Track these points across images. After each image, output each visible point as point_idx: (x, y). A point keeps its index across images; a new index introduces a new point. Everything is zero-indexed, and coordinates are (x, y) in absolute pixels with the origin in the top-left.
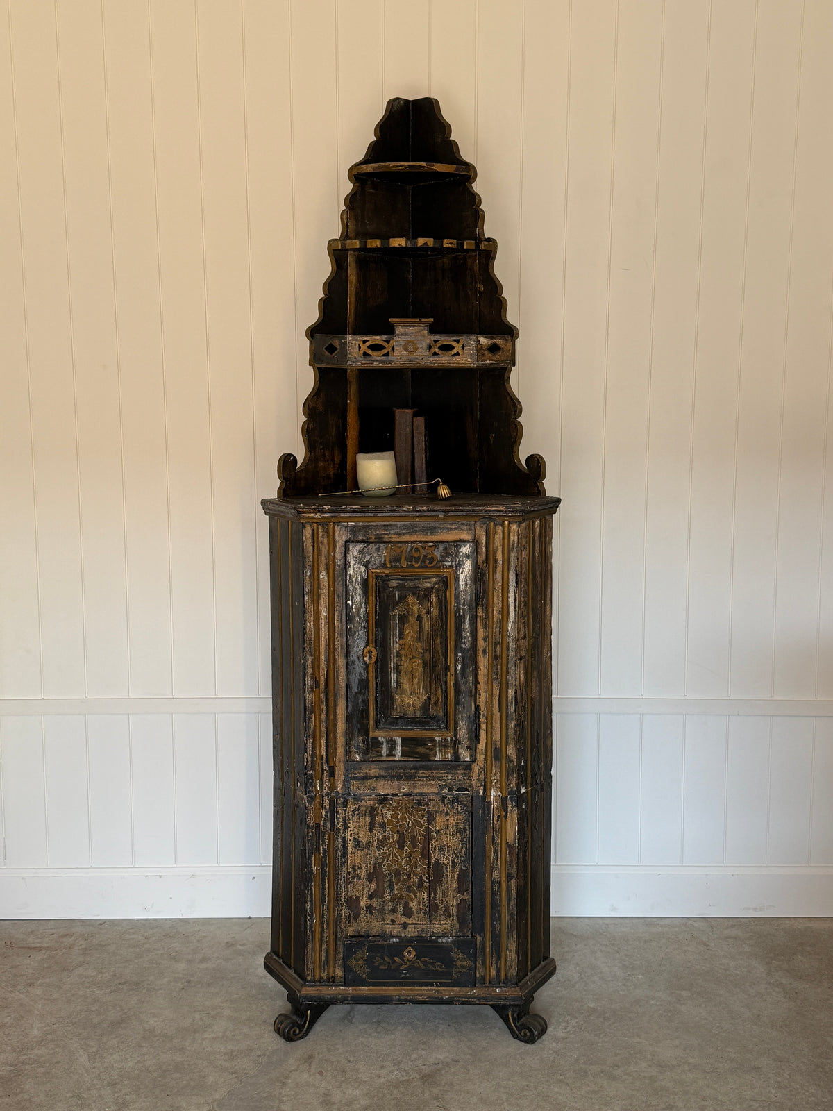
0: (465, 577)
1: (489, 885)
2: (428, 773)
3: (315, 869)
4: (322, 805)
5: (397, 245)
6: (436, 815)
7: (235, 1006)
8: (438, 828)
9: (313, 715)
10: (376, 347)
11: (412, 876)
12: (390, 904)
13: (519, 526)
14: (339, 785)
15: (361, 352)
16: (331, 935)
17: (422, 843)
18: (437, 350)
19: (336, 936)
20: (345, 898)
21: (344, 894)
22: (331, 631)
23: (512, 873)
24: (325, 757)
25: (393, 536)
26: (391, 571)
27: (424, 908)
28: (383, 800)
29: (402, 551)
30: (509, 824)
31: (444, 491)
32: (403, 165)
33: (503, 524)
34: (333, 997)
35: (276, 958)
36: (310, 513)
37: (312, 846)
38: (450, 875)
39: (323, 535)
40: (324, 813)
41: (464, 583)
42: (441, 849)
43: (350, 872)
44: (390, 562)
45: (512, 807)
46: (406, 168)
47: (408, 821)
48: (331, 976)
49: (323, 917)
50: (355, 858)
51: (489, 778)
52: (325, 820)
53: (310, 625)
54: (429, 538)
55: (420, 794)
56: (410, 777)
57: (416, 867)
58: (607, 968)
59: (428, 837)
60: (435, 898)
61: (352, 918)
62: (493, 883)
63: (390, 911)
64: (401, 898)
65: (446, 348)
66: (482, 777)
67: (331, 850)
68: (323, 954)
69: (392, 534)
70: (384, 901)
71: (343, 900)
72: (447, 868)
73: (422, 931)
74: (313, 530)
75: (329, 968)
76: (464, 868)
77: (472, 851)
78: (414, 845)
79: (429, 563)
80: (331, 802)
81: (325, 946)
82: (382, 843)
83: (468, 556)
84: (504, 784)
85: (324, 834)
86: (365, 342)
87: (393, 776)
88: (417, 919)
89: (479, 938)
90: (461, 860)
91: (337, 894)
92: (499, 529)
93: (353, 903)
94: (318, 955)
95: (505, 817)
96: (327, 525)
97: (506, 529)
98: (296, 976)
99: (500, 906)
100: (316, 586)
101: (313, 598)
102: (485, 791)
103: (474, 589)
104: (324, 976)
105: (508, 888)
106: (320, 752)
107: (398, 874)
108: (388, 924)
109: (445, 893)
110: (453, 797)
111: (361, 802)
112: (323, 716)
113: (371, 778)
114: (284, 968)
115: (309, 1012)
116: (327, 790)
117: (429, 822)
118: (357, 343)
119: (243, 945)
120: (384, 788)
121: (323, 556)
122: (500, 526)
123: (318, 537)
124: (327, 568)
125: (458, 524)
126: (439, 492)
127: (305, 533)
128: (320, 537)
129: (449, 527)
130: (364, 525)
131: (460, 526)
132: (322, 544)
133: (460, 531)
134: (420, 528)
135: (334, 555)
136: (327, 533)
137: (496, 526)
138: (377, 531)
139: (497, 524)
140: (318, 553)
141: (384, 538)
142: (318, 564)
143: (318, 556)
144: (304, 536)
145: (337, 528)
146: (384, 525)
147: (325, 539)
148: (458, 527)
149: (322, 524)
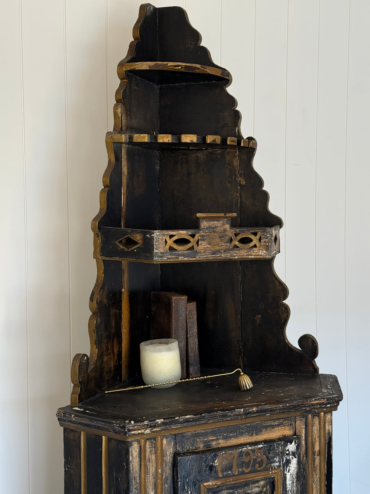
0: (292, 475)
5: (188, 141)
10: (182, 242)
15: (167, 247)
18: (237, 243)
25: (221, 441)
26: (223, 481)
29: (234, 458)
31: (246, 381)
32: (179, 66)
33: (319, 416)
36: (139, 430)
39: (151, 451)
41: (290, 482)
44: (222, 472)
46: (182, 68)
54: (254, 438)
65: (245, 241)
69: (220, 439)
74: (140, 447)
79: (258, 468)
83: (294, 454)
86: (171, 236)
92: (316, 420)
96: (155, 439)
97: (322, 419)
103: (299, 487)
118: (164, 238)
121: (151, 475)
122: (317, 417)
123: (146, 455)
124: (155, 488)
125: (280, 421)
126: (241, 383)
127: (132, 452)
128: (148, 454)
129: (272, 424)
130: (192, 434)
131: (282, 422)
132: (150, 462)
133: (282, 428)
134: (245, 429)
135: (162, 471)
136: (155, 448)
137: (313, 418)
138: (205, 438)
139: (315, 416)
140: (145, 472)
141: (212, 445)
142: (145, 485)
143: (145, 476)
144: (130, 455)
145: (165, 441)
146: (212, 431)
147: (153, 455)
148: (280, 423)
149: (150, 439)
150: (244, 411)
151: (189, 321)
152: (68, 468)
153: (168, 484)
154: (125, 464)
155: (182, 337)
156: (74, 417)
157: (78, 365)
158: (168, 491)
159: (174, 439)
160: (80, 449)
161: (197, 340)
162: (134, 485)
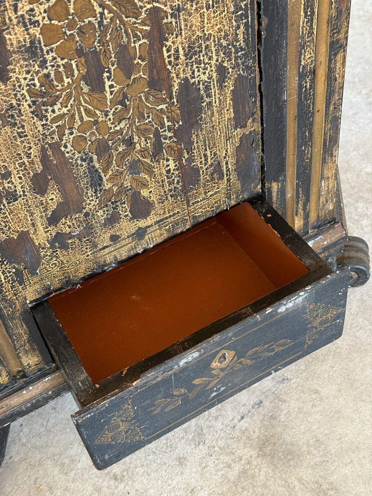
1: (294, 83)
11: (136, 139)
12: (100, 213)
17: (145, 54)
23: (338, 41)
27: (172, 187)
38: (215, 101)
42: (190, 52)
48: (16, 371)
57: (142, 117)
59: (159, 34)
60: (191, 160)
61: (25, 272)
62: (302, 76)
63: (105, 225)
64: (122, 190)
70: (87, 215)
72: (207, 88)
73: (176, 224)
75: (7, 366)
76: (245, 73)
77: (260, 24)
78: (127, 67)
82: (44, 96)
88: (161, 212)
89: (275, 187)
90: (236, 59)
93: (16, 248)
99: (313, 114)
104: (3, 380)
105: (330, 73)
107: (102, 149)
108: (105, 248)
109: (210, 143)
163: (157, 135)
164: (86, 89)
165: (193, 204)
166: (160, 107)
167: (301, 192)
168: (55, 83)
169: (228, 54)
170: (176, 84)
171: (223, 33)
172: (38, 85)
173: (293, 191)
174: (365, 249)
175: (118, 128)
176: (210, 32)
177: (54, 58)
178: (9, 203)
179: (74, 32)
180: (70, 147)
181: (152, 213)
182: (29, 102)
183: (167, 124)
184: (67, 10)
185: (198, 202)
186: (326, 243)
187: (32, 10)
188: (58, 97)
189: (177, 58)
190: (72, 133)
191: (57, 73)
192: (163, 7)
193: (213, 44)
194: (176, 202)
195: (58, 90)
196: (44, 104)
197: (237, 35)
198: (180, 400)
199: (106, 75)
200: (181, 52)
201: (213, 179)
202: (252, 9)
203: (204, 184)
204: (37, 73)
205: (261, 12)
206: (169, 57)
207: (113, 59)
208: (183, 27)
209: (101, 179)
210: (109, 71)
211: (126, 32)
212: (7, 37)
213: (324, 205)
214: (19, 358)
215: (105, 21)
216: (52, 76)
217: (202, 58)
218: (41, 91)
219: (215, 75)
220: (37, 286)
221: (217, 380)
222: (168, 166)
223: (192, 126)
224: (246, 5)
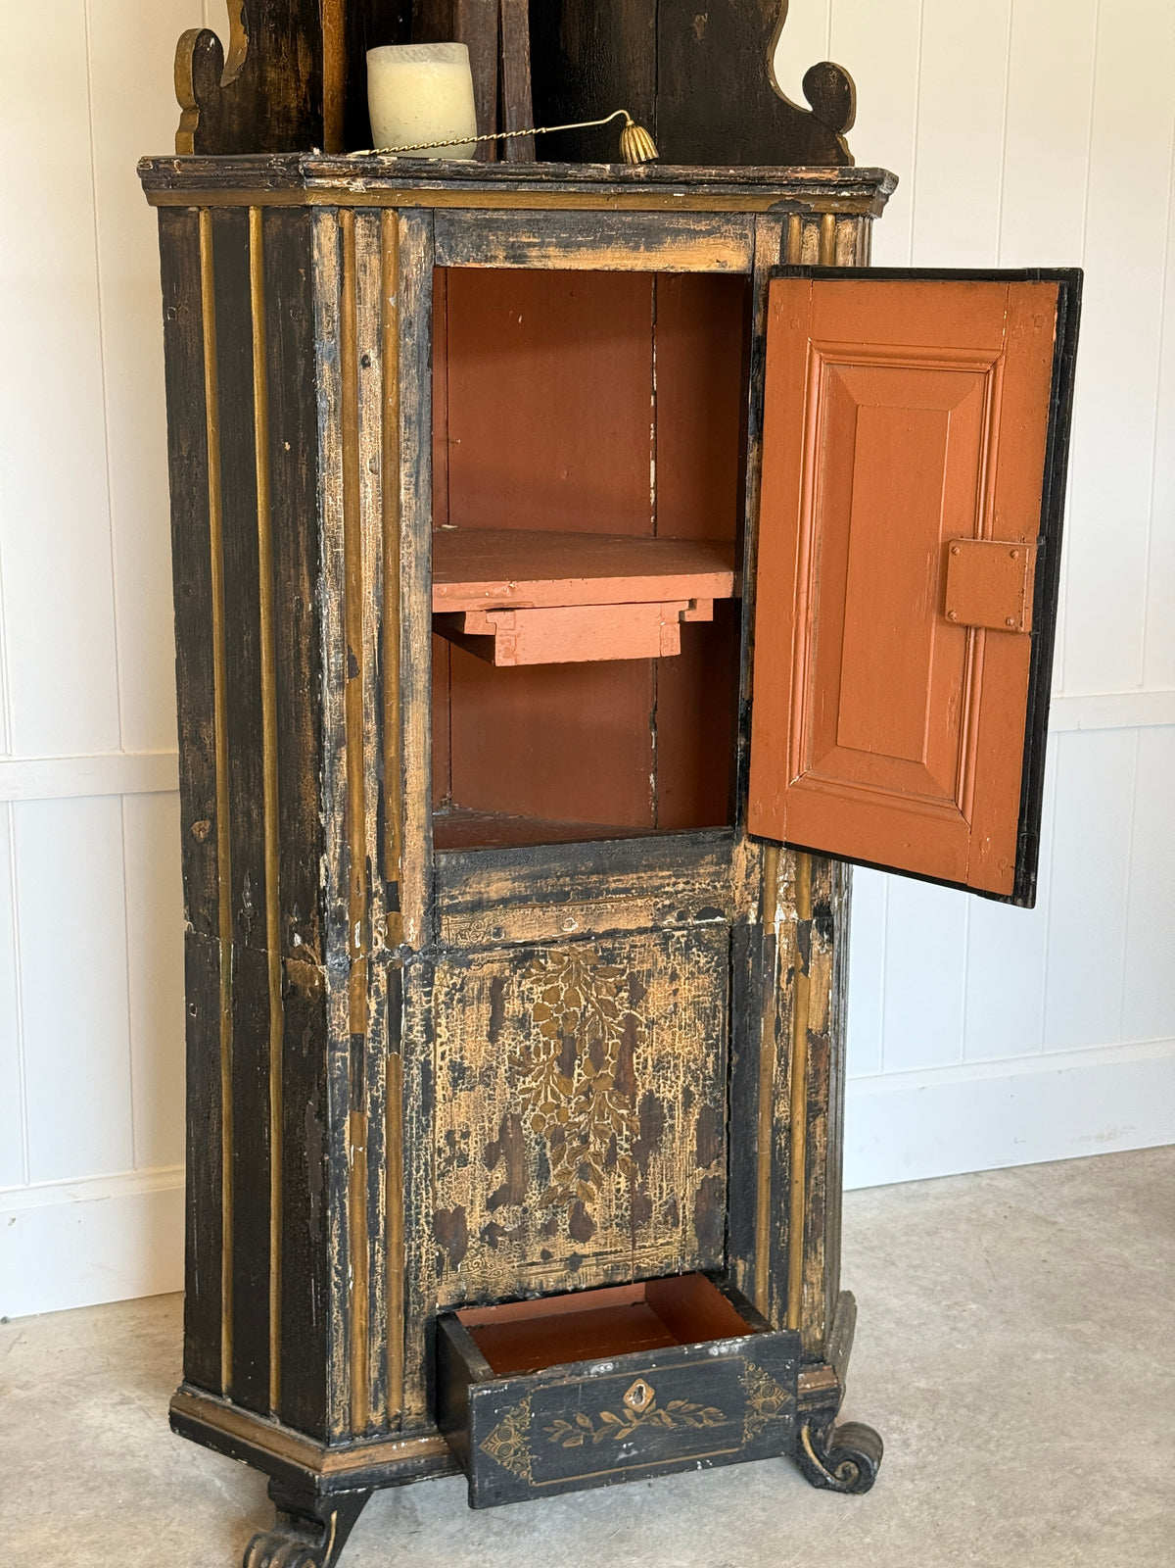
1: (766, 1135)
2: (630, 879)
3: (349, 1150)
4: (368, 985)
6: (648, 982)
7: (94, 1537)
8: (653, 1014)
9: (344, 750)
11: (592, 1138)
12: (538, 1214)
13: (855, 228)
14: (413, 931)
16: (394, 1311)
17: (616, 1053)
19: (406, 1312)
20: (427, 1215)
21: (426, 1207)
22: (391, 519)
23: (817, 1103)
24: (374, 860)
25: (551, 251)
27: (619, 1212)
28: (525, 955)
30: (813, 986)
31: (639, 143)
33: (820, 225)
34: (405, 1467)
35: (211, 1398)
36: (334, 176)
37: (343, 1094)
38: (678, 1123)
39: (368, 245)
40: (373, 1007)
42: (659, 1066)
43: (440, 1150)
45: (822, 945)
47: (585, 1006)
48: (393, 1414)
49: (373, 1271)
50: (454, 1111)
51: (771, 878)
52: (377, 1023)
53: (332, 502)
54: (642, 259)
55: (612, 934)
56: (587, 894)
57: (601, 1116)
58: (895, 1301)
59: (631, 1039)
60: (644, 1186)
61: (447, 1260)
62: (776, 1130)
63: (540, 1232)
64: (567, 1196)
66: (755, 878)
67: (392, 1098)
68: (374, 1364)
69: (549, 244)
70: (525, 1210)
71: (423, 1221)
72: (671, 1108)
73: (616, 1267)
74: (341, 230)
75: (387, 1398)
76: (712, 1105)
77: (730, 1059)
78: (597, 1061)
80: (394, 977)
81: (378, 1342)
82: (521, 1066)
84: (805, 892)
85: (373, 1058)
87: (546, 895)
88: (602, 1241)
89: (741, 1267)
90: (704, 1086)
91: (409, 1208)
92: (812, 233)
93: (448, 1226)
94: (359, 1368)
95: (805, 970)
96: (378, 216)
97: (829, 235)
98: (293, 1433)
99: (790, 1183)
100: (349, 393)
101: (341, 427)
102: (761, 911)
104: (377, 1418)
105: (809, 1137)
106: (363, 848)
107: (558, 1137)
108: (533, 1264)
109: (667, 1172)
110: (688, 936)
111: (468, 967)
112: (370, 752)
113: (490, 905)
114: (247, 1418)
115: (334, 1516)
116: (381, 945)
117: (633, 1002)
119: (24, 1386)
120: (523, 927)
121: (369, 306)
122: (813, 227)
123: (354, 252)
124: (379, 341)
125: (713, 223)
126: (625, 146)
127: (318, 238)
128: (359, 251)
129: (692, 227)
130: (476, 219)
131: (719, 226)
132: (365, 272)
133: (718, 241)
134: (618, 229)
135: (397, 303)
136: (379, 239)
137: (805, 227)
138: (510, 236)
139: (809, 222)
140: (353, 299)
141: (530, 257)
142: (354, 328)
143: (353, 307)
144: (315, 246)
145: (404, 225)
146: (528, 220)
147: (373, 257)
148: (714, 227)
149: (367, 214)
150: (612, 170)
151: (506, 11)
152: (172, 314)
153: (412, 336)
154: (302, 271)
155: (486, 55)
156: (179, 164)
157: (190, 51)
158: (412, 356)
159: (429, 224)
160: (199, 257)
161: (528, 70)
162: (325, 324)
163: (613, 1140)
164: (557, 1070)
165: (640, 1247)
166: (621, 1111)
167: (775, 1290)
168: (533, 1056)
169: (696, 1079)
170: (640, 1093)
171: (692, 1056)
172: (518, 1053)
173: (765, 1284)
174: (876, 1441)
175: (577, 1120)
176: (680, 1051)
177: (538, 1034)
178: (458, 1166)
179: (560, 1016)
180: (528, 1125)
181: (592, 1239)
182: (506, 1067)
183: (625, 1132)
184: (559, 996)
185: (645, 1247)
186: (808, 1386)
187: (532, 989)
188: (532, 1070)
189: (645, 1068)
190: (534, 1110)
191: (537, 1047)
192: (639, 1016)
193: (681, 1064)
194: (620, 1235)
195: (533, 1064)
196: (518, 1073)
197: (706, 1062)
198: (582, 1437)
199: (577, 1062)
200: (650, 1062)
201: (666, 1222)
202: (723, 1042)
203: (656, 1225)
204: (521, 1042)
205: (732, 1047)
206: (638, 1064)
207: (586, 1049)
208: (654, 1039)
209: (549, 1172)
210: (581, 1060)
211: (603, 1028)
212: (507, 1005)
213: (808, 1327)
214: (404, 1391)
215: (587, 1014)
216: (532, 1049)
217: (669, 1075)
218: (519, 1060)
219: (680, 1096)
220: (452, 1287)
221: (629, 1430)
222: (619, 1183)
223: (651, 1147)
224: (717, 1036)
